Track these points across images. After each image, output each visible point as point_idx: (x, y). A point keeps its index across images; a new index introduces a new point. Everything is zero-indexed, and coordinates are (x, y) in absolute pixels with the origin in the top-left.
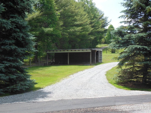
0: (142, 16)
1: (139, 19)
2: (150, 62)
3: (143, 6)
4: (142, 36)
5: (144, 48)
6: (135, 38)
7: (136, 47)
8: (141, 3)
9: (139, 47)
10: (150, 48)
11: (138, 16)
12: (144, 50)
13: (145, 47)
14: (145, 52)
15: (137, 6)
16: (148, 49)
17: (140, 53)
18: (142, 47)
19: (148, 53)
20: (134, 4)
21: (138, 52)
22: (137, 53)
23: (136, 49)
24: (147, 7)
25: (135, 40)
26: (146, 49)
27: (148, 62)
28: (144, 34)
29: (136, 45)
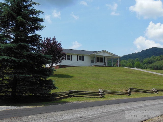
0: (14, 25)
1: (10, 28)
2: (18, 74)
3: (14, 15)
4: (11, 47)
5: (12, 60)
6: (3, 48)
7: (3, 58)
8: (12, 11)
9: (7, 59)
10: (18, 60)
11: (9, 25)
12: (13, 61)
13: (13, 58)
14: (13, 64)
15: (8, 14)
16: (17, 61)
17: (8, 65)
18: (11, 59)
19: (17, 65)
20: (4, 11)
21: (5, 63)
22: (5, 65)
23: (4, 60)
24: (18, 17)
25: (3, 50)
26: (14, 61)
27: (16, 75)
28: (14, 45)
29: (4, 56)
